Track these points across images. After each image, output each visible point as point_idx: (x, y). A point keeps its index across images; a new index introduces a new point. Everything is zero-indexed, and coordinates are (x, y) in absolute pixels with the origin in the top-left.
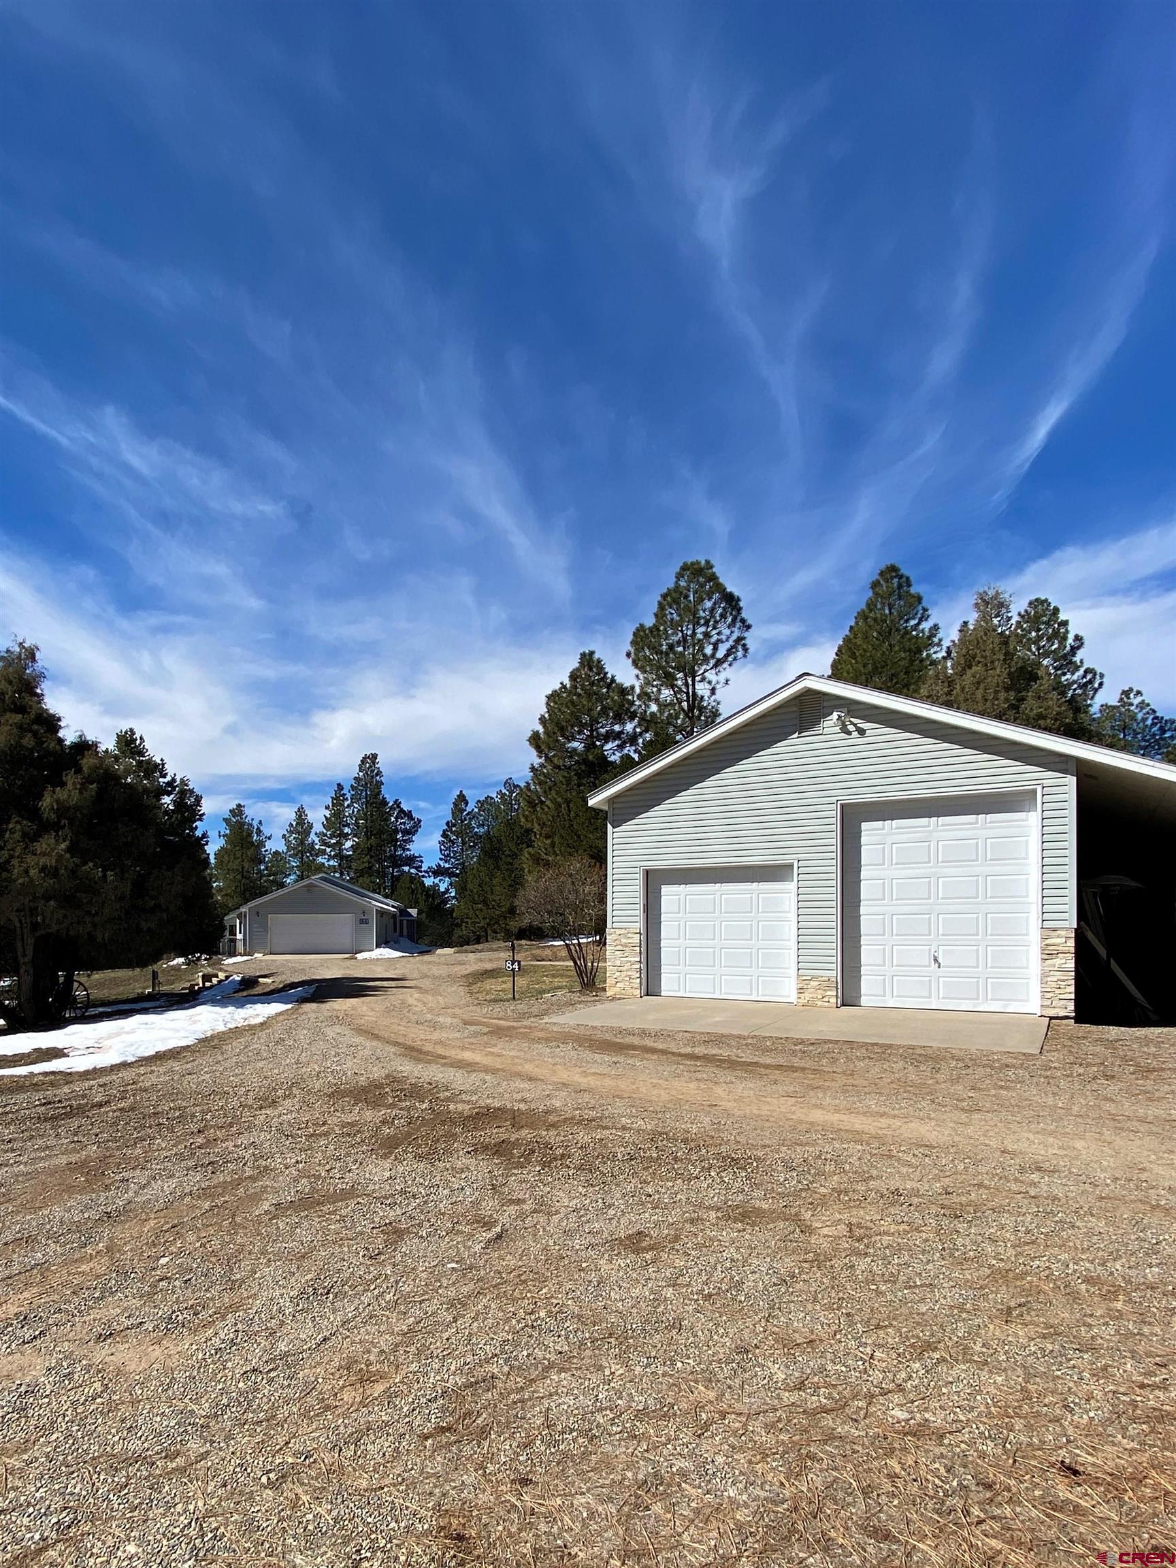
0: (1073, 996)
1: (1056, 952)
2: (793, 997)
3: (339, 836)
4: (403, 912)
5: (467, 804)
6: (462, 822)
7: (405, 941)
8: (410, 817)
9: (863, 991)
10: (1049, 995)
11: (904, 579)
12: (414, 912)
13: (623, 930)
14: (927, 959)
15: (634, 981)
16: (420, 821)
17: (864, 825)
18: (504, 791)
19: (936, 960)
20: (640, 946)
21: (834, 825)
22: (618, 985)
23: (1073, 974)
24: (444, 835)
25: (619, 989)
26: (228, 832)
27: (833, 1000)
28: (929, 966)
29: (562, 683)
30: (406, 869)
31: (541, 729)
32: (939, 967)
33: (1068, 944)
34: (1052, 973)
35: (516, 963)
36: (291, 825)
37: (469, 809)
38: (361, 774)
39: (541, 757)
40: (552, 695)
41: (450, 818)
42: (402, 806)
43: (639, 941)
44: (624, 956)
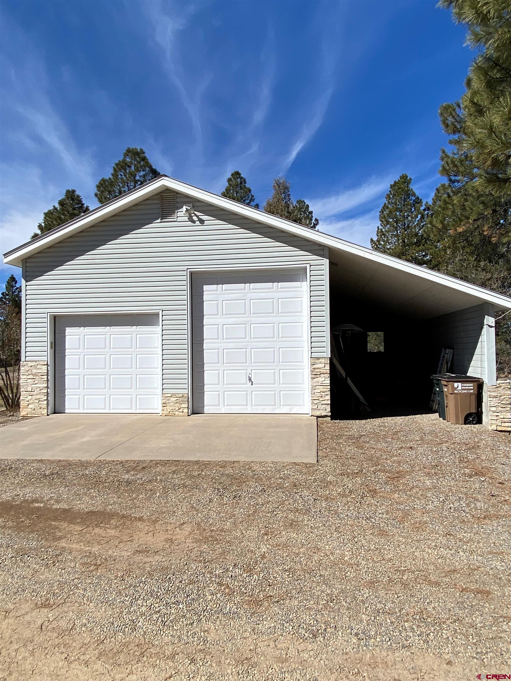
0: (329, 402)
1: (319, 373)
2: (159, 410)
9: (206, 402)
10: (316, 402)
11: (243, 179)
13: (34, 363)
14: (245, 379)
15: (42, 403)
17: (205, 287)
19: (250, 380)
20: (47, 375)
21: (185, 285)
22: (30, 406)
23: (329, 387)
25: (30, 410)
27: (186, 411)
28: (246, 384)
32: (252, 384)
33: (326, 368)
34: (317, 387)
43: (46, 371)
44: (34, 383)
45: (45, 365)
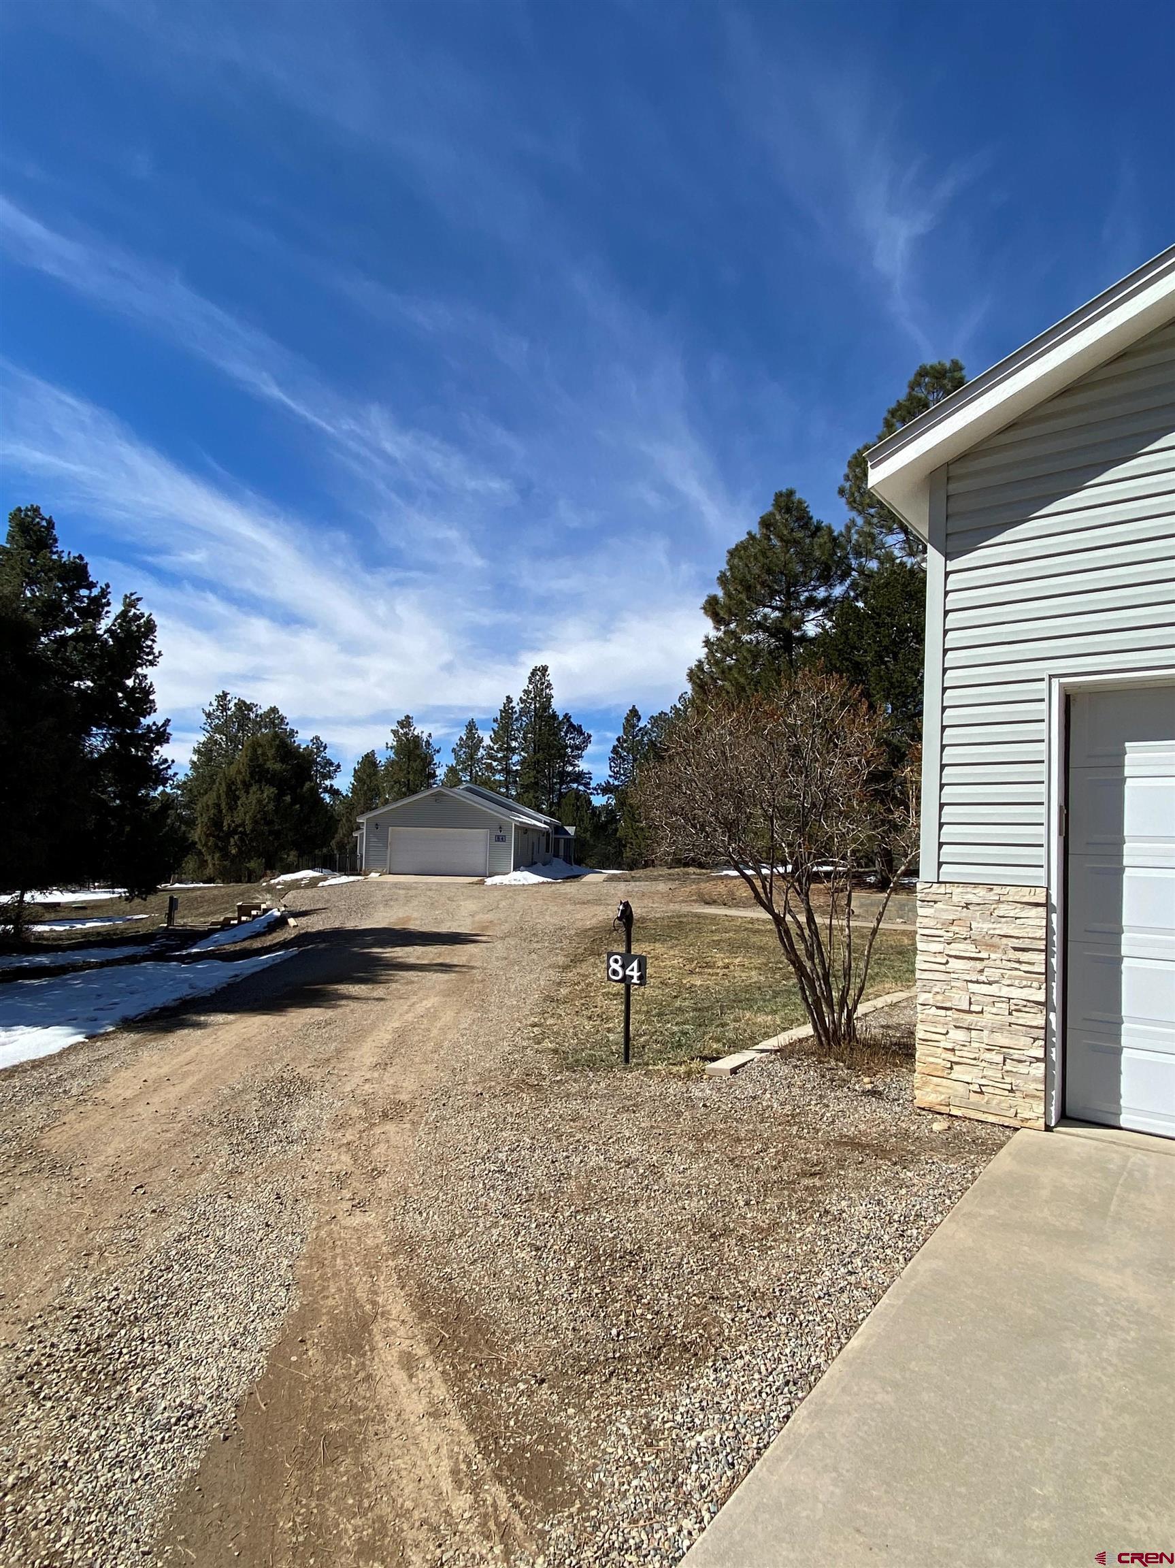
3: (506, 749)
4: (559, 830)
5: (639, 719)
6: (634, 738)
7: (559, 863)
8: (581, 732)
12: (571, 830)
15: (1022, 1068)
16: (590, 736)
18: (679, 706)
22: (958, 1071)
24: (615, 750)
25: (960, 1088)
26: (395, 743)
29: (749, 533)
30: (575, 785)
31: (720, 593)
35: (635, 964)
36: (461, 739)
37: (641, 724)
38: (531, 687)
39: (718, 629)
40: (736, 549)
41: (621, 733)
42: (572, 720)
43: (1041, 933)
44: (982, 978)
45: (1037, 905)
